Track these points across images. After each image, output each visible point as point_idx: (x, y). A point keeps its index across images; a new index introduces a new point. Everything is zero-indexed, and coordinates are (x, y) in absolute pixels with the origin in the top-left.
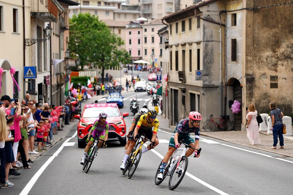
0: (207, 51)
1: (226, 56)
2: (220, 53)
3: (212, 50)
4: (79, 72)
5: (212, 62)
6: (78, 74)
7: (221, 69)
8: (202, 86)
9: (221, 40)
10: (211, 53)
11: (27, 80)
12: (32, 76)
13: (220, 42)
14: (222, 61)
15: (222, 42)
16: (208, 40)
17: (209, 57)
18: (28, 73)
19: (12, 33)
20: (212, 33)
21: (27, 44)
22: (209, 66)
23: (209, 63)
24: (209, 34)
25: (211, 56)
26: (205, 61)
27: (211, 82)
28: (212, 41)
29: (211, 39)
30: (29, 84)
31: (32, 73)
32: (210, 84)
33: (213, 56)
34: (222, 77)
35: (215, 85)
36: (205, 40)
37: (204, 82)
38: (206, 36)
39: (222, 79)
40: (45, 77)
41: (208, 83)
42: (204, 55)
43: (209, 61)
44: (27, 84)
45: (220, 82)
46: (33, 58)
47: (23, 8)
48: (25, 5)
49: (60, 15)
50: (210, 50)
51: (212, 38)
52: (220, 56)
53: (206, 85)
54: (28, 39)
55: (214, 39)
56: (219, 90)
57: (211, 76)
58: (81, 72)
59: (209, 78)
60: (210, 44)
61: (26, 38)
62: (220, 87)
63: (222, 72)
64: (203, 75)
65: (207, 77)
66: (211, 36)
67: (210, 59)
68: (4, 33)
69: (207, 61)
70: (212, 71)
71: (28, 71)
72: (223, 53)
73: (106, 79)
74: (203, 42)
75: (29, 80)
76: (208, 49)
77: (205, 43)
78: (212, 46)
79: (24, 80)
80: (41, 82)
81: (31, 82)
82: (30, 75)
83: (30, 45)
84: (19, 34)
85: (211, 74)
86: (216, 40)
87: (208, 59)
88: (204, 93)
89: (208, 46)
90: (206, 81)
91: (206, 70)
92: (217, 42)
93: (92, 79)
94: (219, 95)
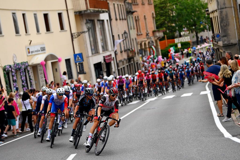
0: (222, 17)
1: (239, 18)
2: (234, 16)
3: (227, 15)
4: (175, 39)
5: (228, 25)
6: (174, 41)
7: (237, 29)
8: (223, 46)
9: (233, 6)
10: (226, 18)
11: (77, 64)
12: (80, 61)
13: (232, 7)
14: (236, 22)
15: (234, 7)
16: (222, 7)
17: (225, 21)
18: (77, 59)
19: (60, 32)
20: (224, 2)
21: (74, 37)
22: (225, 28)
23: (225, 26)
24: (222, 2)
25: (227, 20)
26: (222, 25)
27: (229, 41)
28: (226, 8)
29: (224, 7)
30: (79, 66)
31: (80, 58)
32: (229, 43)
33: (228, 20)
34: (238, 36)
35: (233, 43)
36: (219, 8)
37: (223, 42)
38: (219, 5)
39: (238, 37)
40: (104, 57)
41: (227, 42)
42: (220, 21)
43: (225, 24)
44: (78, 67)
45: (237, 40)
46: (85, 45)
47: (67, 10)
48: (68, 8)
49: (125, 2)
50: (225, 15)
51: (225, 5)
52: (234, 19)
53: (226, 44)
54: (74, 33)
55: (227, 6)
56: (237, 46)
57: (228, 37)
58: (176, 39)
59: (227, 38)
60: (224, 10)
61: (73, 32)
62: (238, 44)
63: (238, 32)
64: (222, 37)
65: (225, 38)
66: (224, 4)
67: (225, 23)
68: (53, 32)
69: (223, 25)
70: (229, 32)
71: (77, 57)
72: (237, 16)
73: (200, 41)
74: (218, 10)
75: (79, 64)
76: (223, 15)
77: (219, 10)
78: (226, 12)
79: (76, 64)
80: (99, 61)
81: (80, 65)
82: (78, 60)
83: (76, 37)
84: (66, 31)
85: (228, 35)
86: (229, 6)
87: (224, 23)
88: (225, 51)
89: (223, 13)
90: (225, 41)
91: (224, 32)
92: (230, 8)
93: (179, 45)
94: (238, 50)
